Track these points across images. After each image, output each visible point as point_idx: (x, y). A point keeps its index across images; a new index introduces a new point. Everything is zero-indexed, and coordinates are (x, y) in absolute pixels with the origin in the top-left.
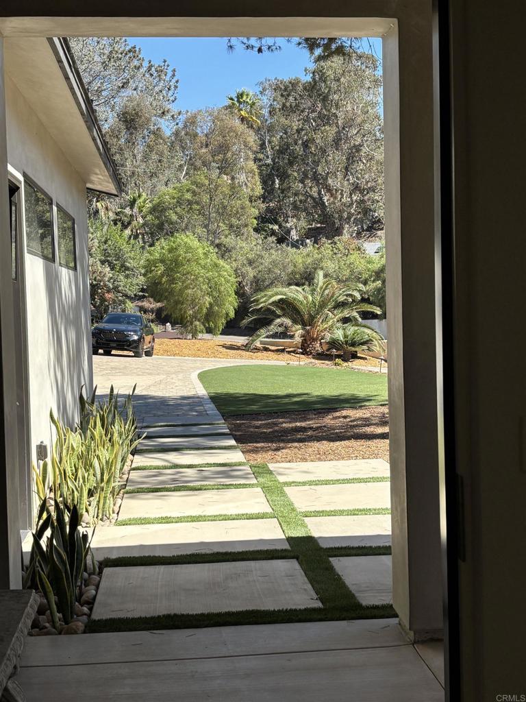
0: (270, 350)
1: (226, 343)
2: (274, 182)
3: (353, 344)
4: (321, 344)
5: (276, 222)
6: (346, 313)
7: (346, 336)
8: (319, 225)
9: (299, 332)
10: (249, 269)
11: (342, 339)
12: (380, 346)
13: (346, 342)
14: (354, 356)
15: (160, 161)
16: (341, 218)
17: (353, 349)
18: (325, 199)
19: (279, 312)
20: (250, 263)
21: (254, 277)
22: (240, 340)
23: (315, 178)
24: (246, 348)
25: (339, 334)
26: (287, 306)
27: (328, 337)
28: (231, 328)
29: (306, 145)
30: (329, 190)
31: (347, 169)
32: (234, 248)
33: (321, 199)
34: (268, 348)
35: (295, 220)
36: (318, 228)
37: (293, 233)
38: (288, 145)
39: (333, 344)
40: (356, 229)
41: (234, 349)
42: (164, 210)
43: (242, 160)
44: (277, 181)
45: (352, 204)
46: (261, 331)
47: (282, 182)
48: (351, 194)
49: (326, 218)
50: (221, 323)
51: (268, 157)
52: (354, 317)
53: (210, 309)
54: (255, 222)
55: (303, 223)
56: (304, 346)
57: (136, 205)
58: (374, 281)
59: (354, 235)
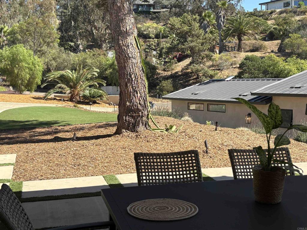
0: (57, 100)
1: (36, 96)
2: (71, 23)
3: (94, 97)
4: (79, 97)
5: (72, 41)
6: (91, 83)
7: (90, 94)
8: (91, 44)
9: (68, 91)
10: (53, 62)
11: (88, 94)
12: (106, 98)
13: (90, 97)
14: (95, 102)
15: (15, 11)
16: (101, 41)
17: (93, 99)
18: (94, 31)
19: (60, 82)
20: (54, 59)
21: (56, 66)
22: (42, 94)
23: (89, 22)
24: (45, 98)
25: (87, 93)
26: (64, 79)
27: (82, 94)
28: (39, 89)
29: (85, 7)
30: (95, 28)
31: (103, 18)
32: (46, 52)
33: (92, 31)
34: (56, 99)
35: (81, 41)
36: (91, 45)
37: (81, 46)
38: (78, 6)
39: (85, 97)
40: (109, 45)
41: (40, 99)
42: (15, 34)
43: (53, 12)
44: (73, 23)
45: (106, 34)
46: (51, 90)
47: (75, 22)
48: (106, 30)
49: (94, 40)
50: (34, 86)
51: (69, 12)
52: (95, 85)
53: (29, 81)
54: (59, 41)
55: (85, 42)
56: (71, 98)
57: (2, 31)
58: (109, 70)
59: (108, 48)
